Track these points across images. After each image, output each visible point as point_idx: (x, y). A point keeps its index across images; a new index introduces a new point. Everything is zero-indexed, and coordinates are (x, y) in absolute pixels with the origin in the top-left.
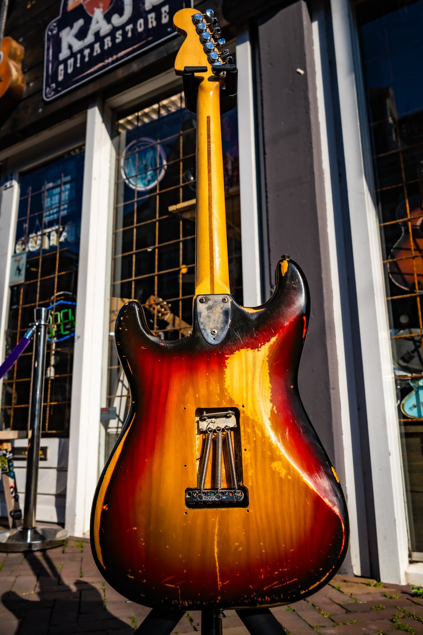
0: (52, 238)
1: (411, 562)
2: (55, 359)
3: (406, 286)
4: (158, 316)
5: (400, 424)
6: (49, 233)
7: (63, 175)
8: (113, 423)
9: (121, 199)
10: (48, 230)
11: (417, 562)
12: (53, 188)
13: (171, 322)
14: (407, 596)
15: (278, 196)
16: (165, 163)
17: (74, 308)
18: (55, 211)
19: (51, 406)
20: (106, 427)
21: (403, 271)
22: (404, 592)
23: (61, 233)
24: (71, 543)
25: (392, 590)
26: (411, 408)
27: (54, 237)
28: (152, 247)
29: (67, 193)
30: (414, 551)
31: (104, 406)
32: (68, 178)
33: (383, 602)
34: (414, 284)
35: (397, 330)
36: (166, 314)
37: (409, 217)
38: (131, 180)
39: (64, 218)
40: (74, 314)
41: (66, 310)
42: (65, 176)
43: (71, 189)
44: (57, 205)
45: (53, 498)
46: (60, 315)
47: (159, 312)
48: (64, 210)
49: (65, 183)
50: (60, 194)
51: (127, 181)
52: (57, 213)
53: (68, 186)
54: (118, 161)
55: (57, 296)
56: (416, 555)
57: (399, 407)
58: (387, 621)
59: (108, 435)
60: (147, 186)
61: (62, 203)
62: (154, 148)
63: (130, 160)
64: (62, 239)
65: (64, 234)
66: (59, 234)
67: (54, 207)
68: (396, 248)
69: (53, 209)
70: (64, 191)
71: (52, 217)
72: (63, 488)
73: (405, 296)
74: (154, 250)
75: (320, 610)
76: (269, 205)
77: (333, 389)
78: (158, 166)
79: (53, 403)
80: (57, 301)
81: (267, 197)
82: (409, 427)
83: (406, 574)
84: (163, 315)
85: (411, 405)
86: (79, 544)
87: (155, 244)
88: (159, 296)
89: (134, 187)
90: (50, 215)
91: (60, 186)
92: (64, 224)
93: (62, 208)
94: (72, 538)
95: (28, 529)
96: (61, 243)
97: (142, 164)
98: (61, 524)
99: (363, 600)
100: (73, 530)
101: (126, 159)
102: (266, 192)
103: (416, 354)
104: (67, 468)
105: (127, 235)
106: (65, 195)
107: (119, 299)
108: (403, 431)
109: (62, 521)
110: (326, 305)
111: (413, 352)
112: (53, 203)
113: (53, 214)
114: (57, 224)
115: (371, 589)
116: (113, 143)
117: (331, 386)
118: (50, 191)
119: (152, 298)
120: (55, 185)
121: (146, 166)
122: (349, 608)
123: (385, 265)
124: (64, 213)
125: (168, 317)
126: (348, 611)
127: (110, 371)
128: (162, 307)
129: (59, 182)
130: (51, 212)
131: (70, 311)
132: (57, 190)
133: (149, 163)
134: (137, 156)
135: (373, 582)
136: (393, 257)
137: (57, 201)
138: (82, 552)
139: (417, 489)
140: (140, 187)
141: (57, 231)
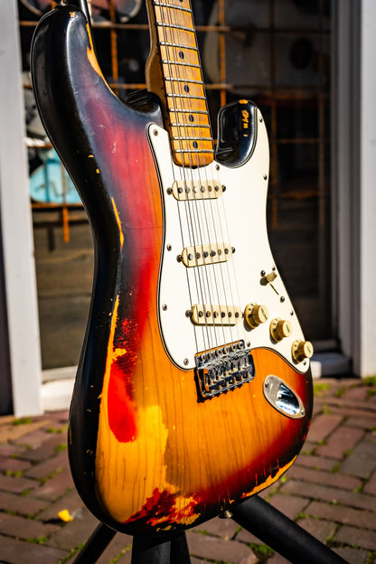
26: (36, 189)
85: (38, 185)
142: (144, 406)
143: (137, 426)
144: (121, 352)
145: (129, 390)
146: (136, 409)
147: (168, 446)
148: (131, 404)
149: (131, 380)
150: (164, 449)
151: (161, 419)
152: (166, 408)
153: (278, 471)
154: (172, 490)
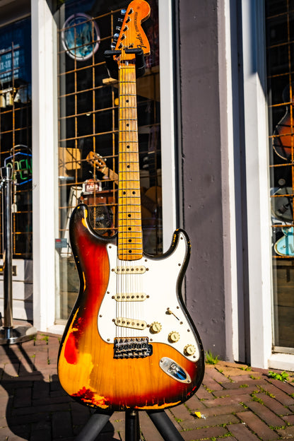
0: (7, 98)
1: (273, 353)
2: (17, 198)
3: (285, 157)
4: (96, 168)
5: (273, 259)
6: (5, 94)
7: (13, 43)
8: (65, 250)
9: (64, 68)
10: (4, 91)
11: (277, 353)
12: (5, 54)
13: (107, 174)
14: (266, 377)
15: (189, 81)
16: (99, 39)
17: (30, 159)
18: (8, 74)
19: (16, 235)
20: (60, 252)
21: (284, 144)
22: (264, 375)
23: (15, 94)
24: (39, 337)
25: (256, 373)
26: (281, 248)
27: (9, 97)
28: (90, 112)
29: (17, 59)
30: (276, 345)
31: (58, 237)
32: (17, 46)
33: (248, 382)
34: (291, 155)
35: (276, 188)
36: (103, 168)
37: (291, 102)
38: (71, 51)
39: (16, 80)
40: (30, 164)
41: (23, 160)
42: (15, 44)
43: (20, 56)
44: (10, 69)
45: (23, 302)
46: (19, 164)
47: (97, 165)
48: (16, 74)
49: (15, 50)
50: (12, 59)
51: (68, 52)
52: (10, 76)
53: (18, 53)
54: (59, 33)
55: (16, 148)
56: (277, 349)
57: (273, 247)
58: (248, 396)
59: (61, 258)
60: (85, 56)
61: (14, 68)
62: (89, 23)
63: (70, 33)
64: (16, 100)
65: (18, 95)
66: (14, 95)
67: (7, 70)
68: (280, 125)
69: (6, 73)
70: (15, 58)
71: (6, 79)
72: (30, 295)
73: (283, 165)
74: (92, 115)
75: (206, 388)
76: (182, 88)
77: (225, 236)
78: (93, 41)
79: (18, 233)
80: (16, 152)
81: (181, 82)
82: (279, 261)
83: (269, 361)
84: (100, 168)
85: (282, 246)
86: (44, 337)
87: (92, 110)
88: (97, 152)
89: (74, 57)
90: (4, 78)
91: (11, 52)
92: (17, 86)
93: (14, 72)
94: (39, 332)
95: (8, 328)
96: (15, 103)
97: (80, 36)
98: (31, 321)
99: (236, 380)
100: (40, 326)
101: (66, 31)
102: (180, 77)
103: (289, 207)
104: (32, 281)
105: (70, 100)
106: (16, 61)
107: (65, 148)
108: (275, 264)
109: (31, 319)
110: (223, 172)
111: (287, 205)
112: (7, 67)
113: (7, 77)
114: (11, 86)
115: (243, 372)
116: (54, 17)
117: (224, 234)
118: (3, 56)
119: (91, 153)
120: (7, 51)
121: (83, 38)
122: (225, 386)
123: (270, 139)
124: (16, 77)
125: (105, 170)
126: (224, 389)
127: (61, 211)
128: (99, 161)
129: (10, 49)
130: (5, 75)
131: (27, 161)
132: (9, 56)
133: (85, 36)
134: (75, 30)
135: (245, 367)
136: (277, 133)
137: (10, 66)
138: (47, 344)
139: (281, 304)
140: (78, 57)
141: (11, 92)
142: (83, 352)
144: (75, 330)
145: (77, 345)
146: (79, 353)
147: (93, 370)
148: (76, 350)
149: (78, 341)
152: (94, 356)
153: (163, 404)
154: (93, 390)
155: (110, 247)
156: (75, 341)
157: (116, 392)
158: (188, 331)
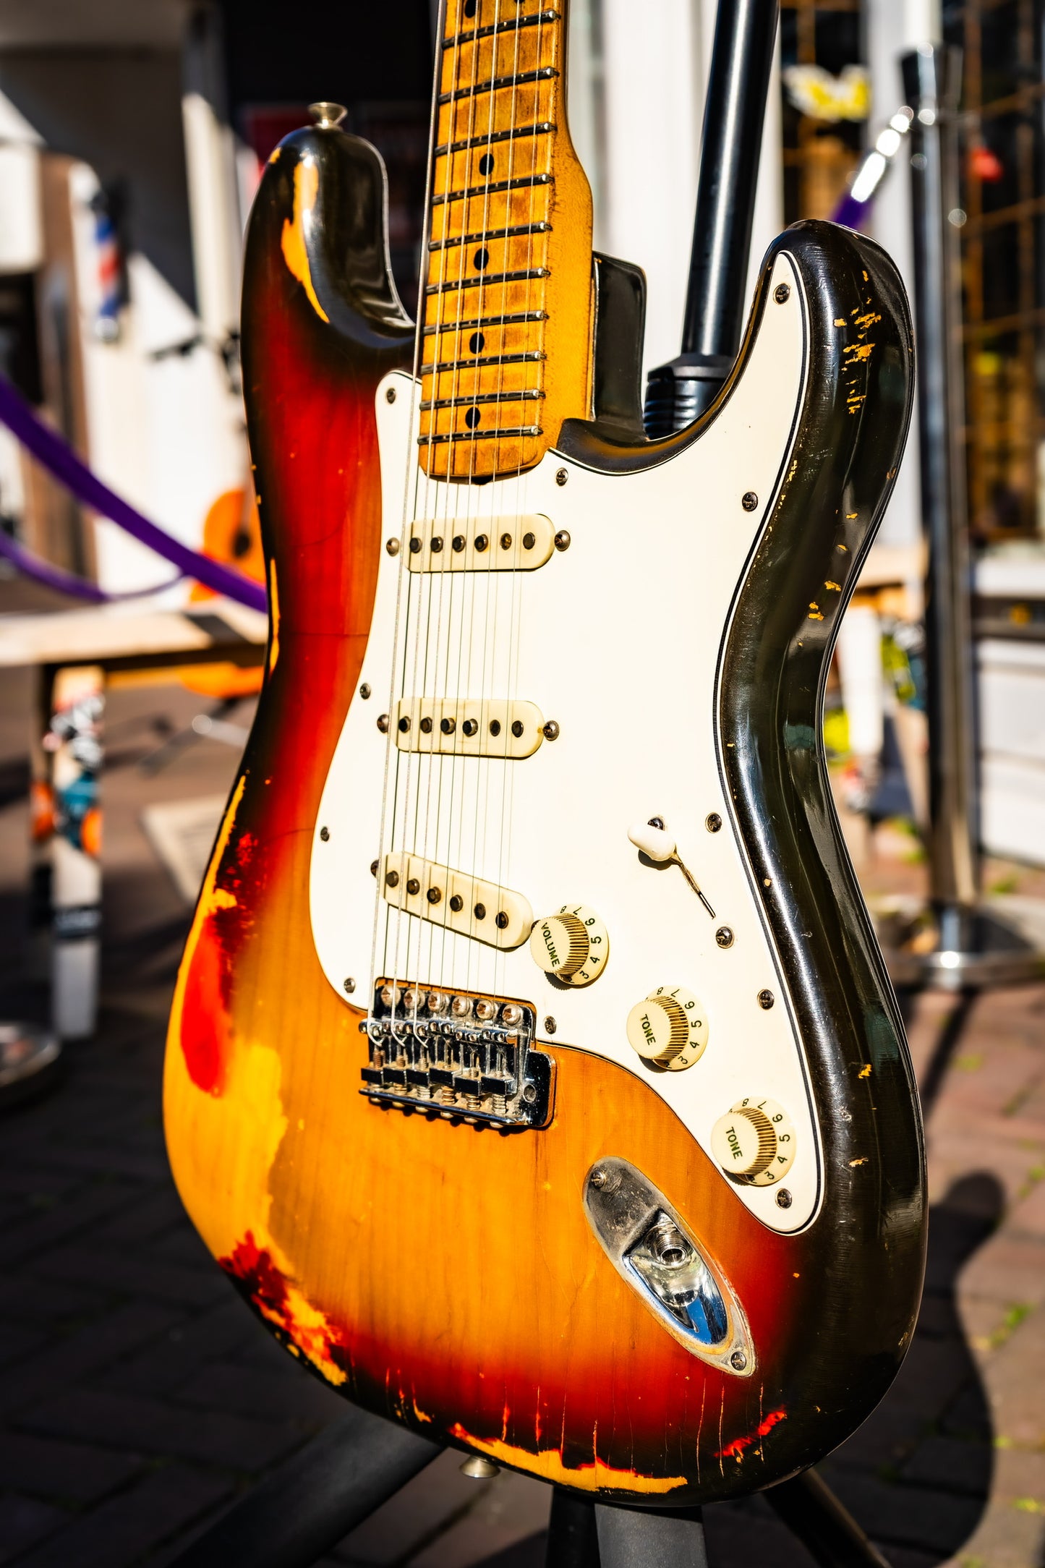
142: (249, 1035)
143: (228, 1070)
144: (226, 900)
145: (227, 985)
146: (231, 1034)
147: (281, 1155)
148: (224, 1020)
149: (233, 966)
150: (271, 1159)
151: (278, 1086)
152: (290, 1068)
153: (590, 1463)
154: (282, 1262)
155: (391, 396)
156: (223, 964)
157: (372, 1302)
158: (766, 1001)
